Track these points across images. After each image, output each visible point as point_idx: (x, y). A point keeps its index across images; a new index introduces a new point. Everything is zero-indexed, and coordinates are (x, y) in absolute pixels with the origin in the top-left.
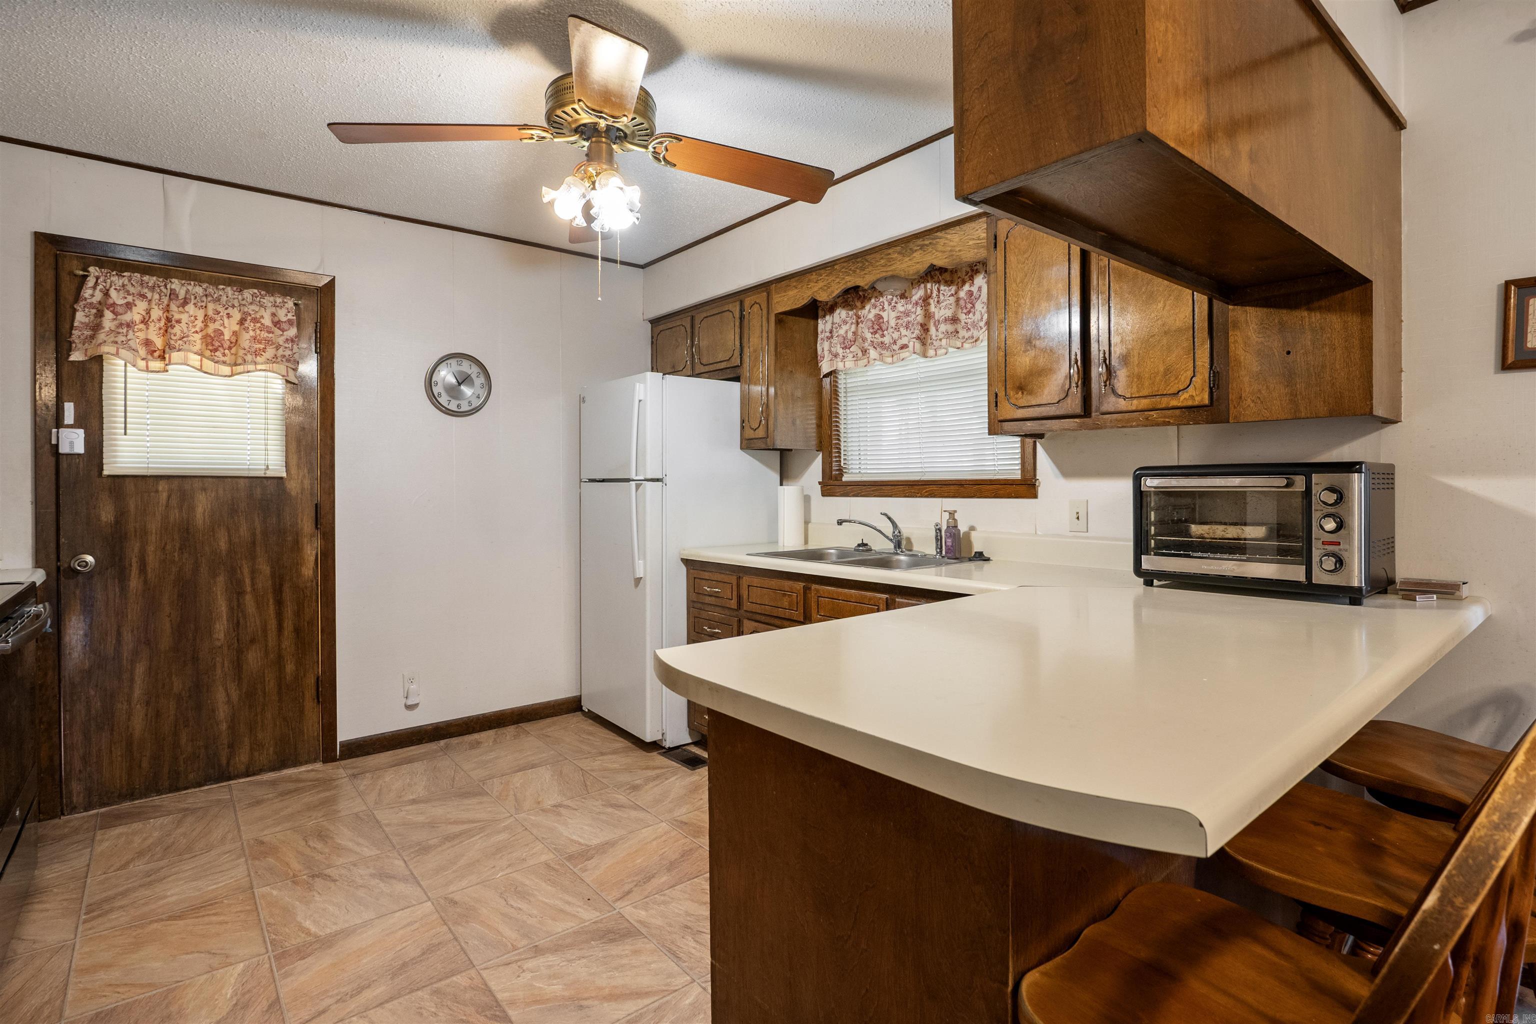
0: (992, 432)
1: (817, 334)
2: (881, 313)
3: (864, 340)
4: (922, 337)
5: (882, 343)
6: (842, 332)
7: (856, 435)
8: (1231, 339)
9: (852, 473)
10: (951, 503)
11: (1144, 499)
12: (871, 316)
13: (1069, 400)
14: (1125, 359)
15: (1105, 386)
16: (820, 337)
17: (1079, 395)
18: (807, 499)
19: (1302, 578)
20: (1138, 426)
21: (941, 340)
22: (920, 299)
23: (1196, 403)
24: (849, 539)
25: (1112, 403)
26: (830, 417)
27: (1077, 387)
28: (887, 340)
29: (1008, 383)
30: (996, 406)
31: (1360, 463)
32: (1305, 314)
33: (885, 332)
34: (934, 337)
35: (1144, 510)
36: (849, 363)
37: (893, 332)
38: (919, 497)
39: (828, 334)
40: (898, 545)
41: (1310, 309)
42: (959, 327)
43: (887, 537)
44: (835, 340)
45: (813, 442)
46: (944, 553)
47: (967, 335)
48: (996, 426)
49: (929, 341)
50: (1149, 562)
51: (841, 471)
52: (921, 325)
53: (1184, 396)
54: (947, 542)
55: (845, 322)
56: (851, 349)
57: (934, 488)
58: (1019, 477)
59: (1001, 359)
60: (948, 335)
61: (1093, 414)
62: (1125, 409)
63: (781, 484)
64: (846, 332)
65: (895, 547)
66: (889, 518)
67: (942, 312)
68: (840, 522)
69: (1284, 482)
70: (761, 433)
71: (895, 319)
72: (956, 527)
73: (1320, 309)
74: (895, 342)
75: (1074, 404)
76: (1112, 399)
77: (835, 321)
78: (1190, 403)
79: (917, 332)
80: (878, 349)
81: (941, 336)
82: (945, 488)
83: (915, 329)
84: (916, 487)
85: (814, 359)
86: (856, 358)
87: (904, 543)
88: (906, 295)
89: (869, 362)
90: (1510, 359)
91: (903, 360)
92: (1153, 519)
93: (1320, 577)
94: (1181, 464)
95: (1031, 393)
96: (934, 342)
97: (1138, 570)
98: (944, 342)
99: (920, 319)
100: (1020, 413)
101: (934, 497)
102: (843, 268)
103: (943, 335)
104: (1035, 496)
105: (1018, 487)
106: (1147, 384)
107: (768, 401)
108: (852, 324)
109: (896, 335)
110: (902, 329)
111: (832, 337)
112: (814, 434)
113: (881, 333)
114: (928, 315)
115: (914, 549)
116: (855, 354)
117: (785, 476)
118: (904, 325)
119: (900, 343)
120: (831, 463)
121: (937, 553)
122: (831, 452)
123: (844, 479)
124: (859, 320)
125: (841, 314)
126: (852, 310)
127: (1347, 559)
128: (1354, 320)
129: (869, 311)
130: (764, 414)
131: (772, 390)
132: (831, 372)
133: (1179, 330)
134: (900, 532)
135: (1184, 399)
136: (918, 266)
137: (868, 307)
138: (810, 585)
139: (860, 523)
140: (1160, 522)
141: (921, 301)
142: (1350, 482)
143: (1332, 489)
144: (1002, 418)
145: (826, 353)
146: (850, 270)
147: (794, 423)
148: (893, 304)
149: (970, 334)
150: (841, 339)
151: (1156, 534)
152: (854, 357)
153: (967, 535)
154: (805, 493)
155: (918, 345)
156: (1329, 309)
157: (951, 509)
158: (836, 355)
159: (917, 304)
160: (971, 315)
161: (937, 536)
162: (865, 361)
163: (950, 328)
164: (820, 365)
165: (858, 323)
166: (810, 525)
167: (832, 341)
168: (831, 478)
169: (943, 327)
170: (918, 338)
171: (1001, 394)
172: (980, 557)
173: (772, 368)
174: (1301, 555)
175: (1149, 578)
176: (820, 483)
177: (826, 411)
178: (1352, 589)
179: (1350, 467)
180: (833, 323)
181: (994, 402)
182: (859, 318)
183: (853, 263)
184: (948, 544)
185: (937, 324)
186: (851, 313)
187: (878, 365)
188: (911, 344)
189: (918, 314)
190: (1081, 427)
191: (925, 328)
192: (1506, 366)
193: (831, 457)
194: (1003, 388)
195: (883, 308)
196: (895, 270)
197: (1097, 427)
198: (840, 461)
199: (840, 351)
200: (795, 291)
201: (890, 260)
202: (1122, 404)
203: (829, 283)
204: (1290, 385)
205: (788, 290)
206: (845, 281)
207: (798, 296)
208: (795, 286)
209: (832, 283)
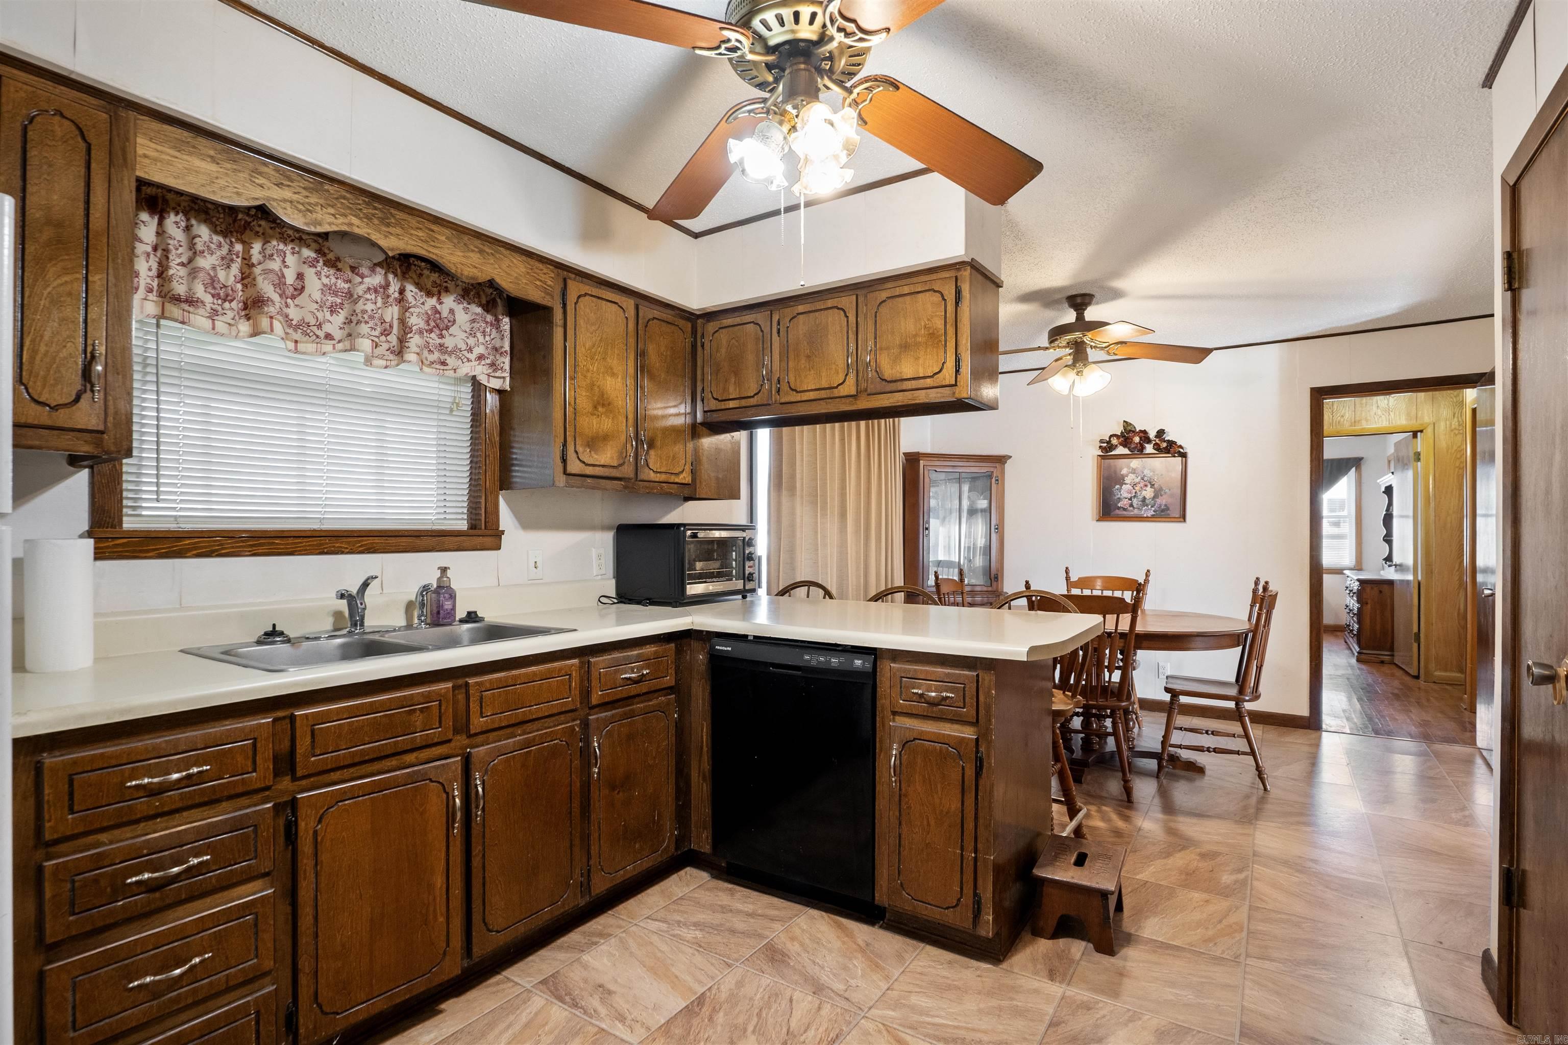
8: (697, 444)
13: (626, 466)
14: (653, 441)
17: (633, 463)
23: (686, 482)
25: (645, 474)
27: (632, 456)
29: (577, 440)
30: (565, 458)
38: (349, 553)
47: (430, 357)
53: (681, 476)
55: (209, 250)
56: (233, 304)
59: (571, 415)
62: (653, 479)
74: (320, 325)
75: (629, 470)
76: (646, 470)
78: (683, 482)
95: (597, 453)
104: (497, 548)
108: (226, 259)
109: (321, 315)
119: (324, 329)
135: (681, 478)
143: (751, 539)
144: (569, 472)
149: (434, 357)
160: (434, 335)
169: (417, 339)
171: (571, 449)
194: (573, 443)
200: (213, 167)
201: (434, 239)
202: (653, 477)
203: (309, 204)
204: (717, 478)
205: (190, 154)
206: (346, 221)
207: (222, 182)
208: (212, 157)
209: (318, 208)
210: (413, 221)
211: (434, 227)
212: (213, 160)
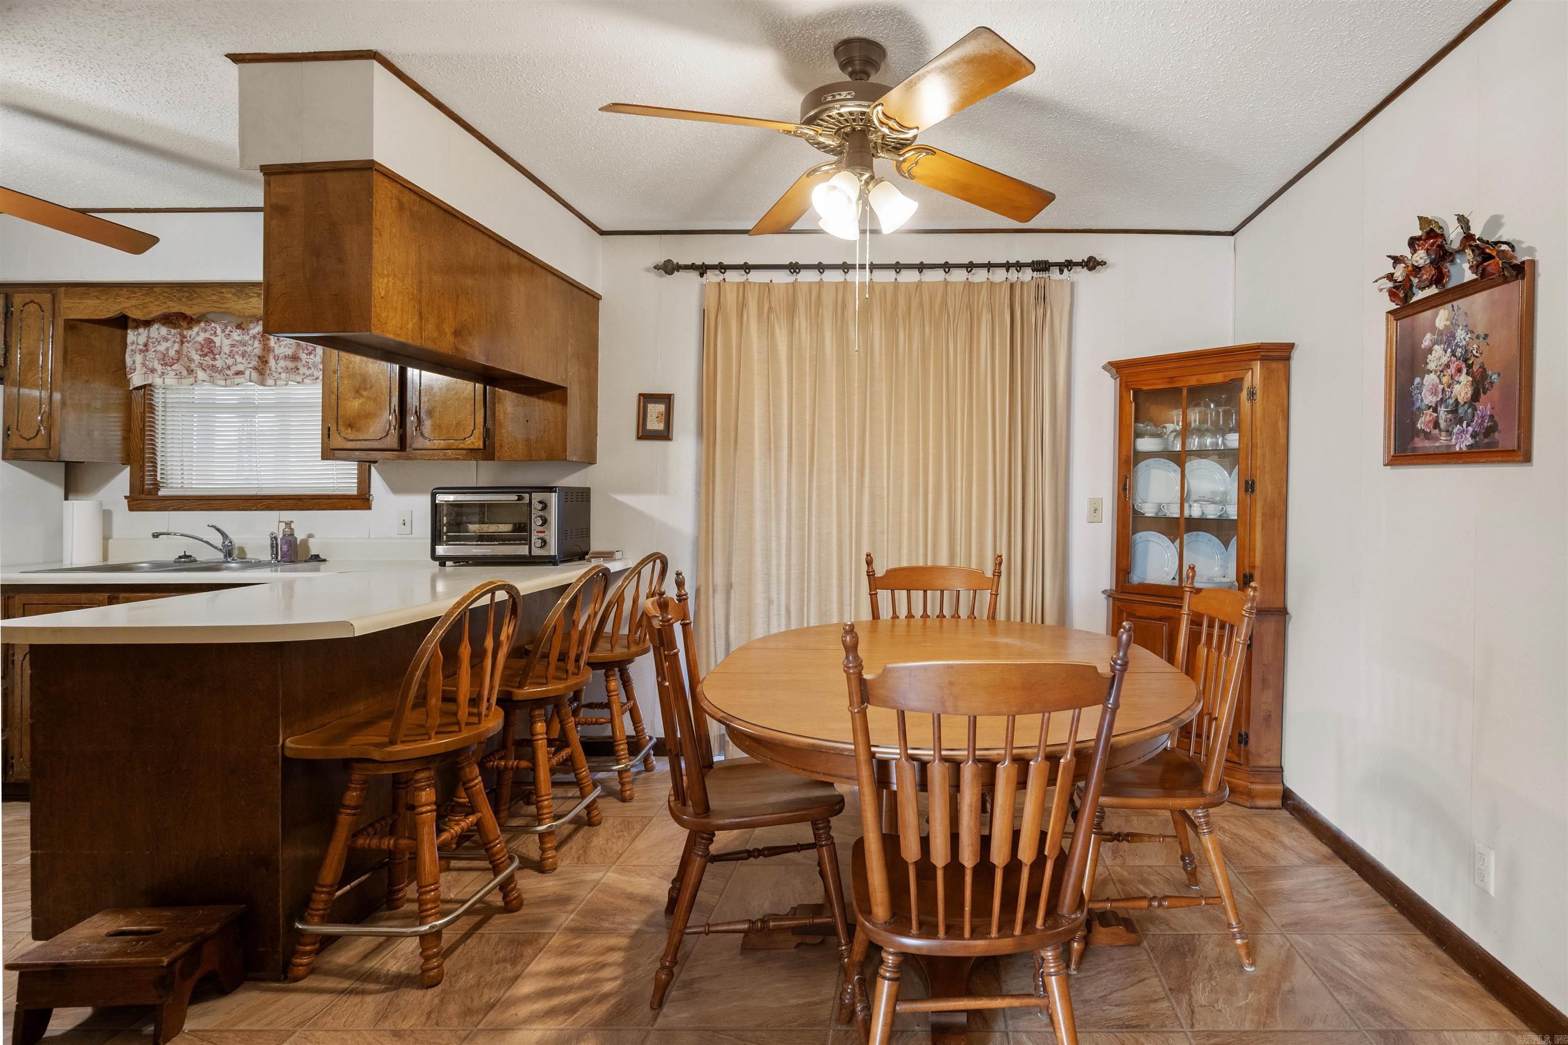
0: (324, 457)
1: (126, 344)
2: (213, 337)
3: (191, 360)
4: (260, 368)
5: (213, 366)
6: (162, 348)
7: (178, 450)
8: (497, 409)
9: (171, 487)
10: (287, 515)
11: (438, 509)
12: (201, 338)
13: (389, 438)
14: (430, 413)
15: (416, 430)
16: (129, 348)
17: (396, 435)
18: (107, 516)
19: (527, 553)
20: (438, 459)
21: (280, 373)
22: (258, 334)
23: (475, 447)
24: (169, 550)
25: (419, 443)
26: (143, 430)
27: (395, 429)
28: (219, 363)
29: (339, 421)
30: (329, 437)
31: (556, 487)
32: (536, 400)
33: (217, 356)
34: (273, 368)
35: (438, 516)
36: (170, 380)
37: (227, 358)
38: (255, 510)
39: (141, 347)
40: (229, 553)
41: (539, 398)
42: (300, 365)
43: (216, 548)
44: (151, 354)
45: (118, 455)
46: (279, 558)
47: (308, 372)
48: (328, 453)
49: (268, 372)
50: (441, 550)
51: (156, 486)
52: (259, 357)
53: (468, 441)
54: (282, 548)
55: (166, 339)
56: (174, 367)
57: (271, 502)
58: (355, 493)
59: (334, 402)
60: (287, 370)
61: (408, 450)
62: (430, 447)
63: (66, 498)
64: (167, 349)
65: (225, 556)
66: (218, 530)
67: (282, 350)
68: (156, 536)
69: (516, 498)
70: (39, 443)
71: (229, 347)
72: (293, 535)
73: (543, 398)
74: (229, 368)
75: (392, 441)
76: (421, 439)
77: (152, 335)
78: (472, 447)
79: (254, 363)
80: (208, 371)
81: (280, 370)
82: (283, 502)
83: (251, 360)
84: (251, 501)
85: (120, 372)
86: (178, 375)
87: (236, 552)
88: (243, 326)
89: (196, 382)
90: (640, 435)
91: (238, 384)
92: (445, 522)
93: (536, 552)
94: (478, 486)
95: (358, 430)
96: (274, 374)
97: (434, 557)
98: (283, 375)
99: (258, 351)
100: (349, 445)
101: (272, 509)
102: (165, 292)
103: (282, 370)
104: (369, 508)
105: (354, 501)
106: (444, 432)
107: (50, 409)
108: (175, 342)
109: (230, 361)
110: (237, 357)
111: (147, 350)
112: (120, 447)
113: (212, 356)
114: (267, 349)
115: (248, 556)
116: (178, 372)
117: (71, 489)
118: (240, 353)
119: (234, 369)
120: (143, 476)
121: (273, 558)
122: (143, 466)
123: (160, 493)
124: (185, 340)
125: (159, 331)
126: (175, 328)
127: (548, 541)
128: (559, 407)
129: (198, 334)
130: (45, 424)
131: (57, 396)
132: (145, 385)
133: (466, 398)
134: (231, 542)
135: (468, 443)
136: (254, 310)
137: (196, 329)
138: (116, 595)
139: (182, 535)
140: (449, 524)
141: (259, 336)
142: (550, 497)
143: (540, 502)
144: (334, 447)
145: (138, 366)
146: (175, 296)
147: (89, 434)
148: (227, 332)
149: (310, 372)
150: (161, 356)
151: (448, 532)
152: (177, 375)
153: (305, 542)
154: (104, 508)
155: (255, 375)
156: (547, 399)
157: (288, 519)
158: (153, 371)
159: (254, 337)
160: (312, 356)
161: (272, 544)
162: (192, 380)
163: (290, 365)
164: (129, 376)
165: (182, 343)
166: (111, 542)
167: (147, 354)
168: (142, 491)
169: (282, 363)
170: (255, 368)
171: (333, 429)
172: (316, 558)
173: (59, 375)
174: (526, 540)
175: (442, 561)
176: (126, 497)
177: (136, 425)
178: (550, 556)
179: (551, 489)
180: (148, 337)
181: (327, 434)
182: (185, 337)
183: (178, 291)
184: (283, 549)
185: (277, 358)
186: (173, 331)
187: (207, 386)
188: (247, 372)
189: (256, 347)
190: (398, 458)
191: (263, 360)
192: (639, 438)
193: (143, 472)
194: (335, 424)
195: (215, 333)
196: (228, 308)
197: (410, 459)
198: (156, 475)
199: (159, 368)
200: (97, 301)
201: (223, 298)
202: (428, 444)
203: (145, 303)
204: (528, 440)
205: (86, 298)
206: (166, 306)
207: (101, 308)
208: (96, 296)
209: (150, 304)
210: (209, 291)
211: (223, 290)
212: (97, 298)
